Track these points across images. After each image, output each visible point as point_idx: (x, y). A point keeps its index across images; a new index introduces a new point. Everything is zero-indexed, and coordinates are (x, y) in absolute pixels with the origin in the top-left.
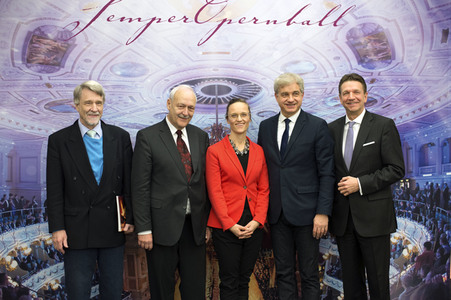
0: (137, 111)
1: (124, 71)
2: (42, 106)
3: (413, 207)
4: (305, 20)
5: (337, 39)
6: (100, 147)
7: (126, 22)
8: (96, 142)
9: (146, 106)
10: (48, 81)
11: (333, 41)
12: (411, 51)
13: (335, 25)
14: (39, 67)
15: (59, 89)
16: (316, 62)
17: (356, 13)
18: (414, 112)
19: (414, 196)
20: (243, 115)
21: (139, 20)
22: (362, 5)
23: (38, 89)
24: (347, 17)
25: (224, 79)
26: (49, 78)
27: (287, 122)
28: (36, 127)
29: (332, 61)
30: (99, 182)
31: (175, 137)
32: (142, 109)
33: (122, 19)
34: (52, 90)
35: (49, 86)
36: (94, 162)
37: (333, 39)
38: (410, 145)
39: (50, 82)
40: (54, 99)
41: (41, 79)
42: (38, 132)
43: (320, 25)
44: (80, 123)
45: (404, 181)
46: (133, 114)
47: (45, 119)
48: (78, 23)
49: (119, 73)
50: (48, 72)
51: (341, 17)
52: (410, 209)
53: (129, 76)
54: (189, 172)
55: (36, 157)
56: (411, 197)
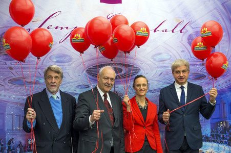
0: (66, 84)
1: (58, 59)
2: (7, 81)
3: (228, 138)
4: (164, 29)
5: (182, 40)
6: (60, 105)
7: (59, 29)
8: (57, 102)
9: (72, 81)
10: (10, 66)
11: (180, 42)
12: (223, 47)
13: (181, 32)
14: (5, 57)
15: (17, 70)
16: (171, 54)
17: (192, 25)
18: (226, 82)
19: (228, 131)
20: (144, 85)
21: (67, 28)
22: (195, 21)
23: (4, 70)
24: (188, 27)
25: (118, 64)
26: (11, 63)
27: (182, 88)
28: (3, 94)
29: (180, 53)
30: (59, 127)
31: (103, 98)
32: (69, 83)
33: (57, 28)
34: (14, 71)
35: (11, 68)
36: (56, 114)
37: (180, 40)
38: (225, 101)
39: (12, 66)
40: (14, 77)
41: (6, 64)
42: (4, 97)
43: (173, 32)
44: (46, 90)
45: (223, 123)
46: (64, 86)
47: (8, 89)
48: (29, 30)
49: (55, 60)
50: (10, 60)
51: (184, 27)
52: (226, 139)
53: (61, 62)
54: (112, 120)
55: (3, 114)
56: (227, 132)
